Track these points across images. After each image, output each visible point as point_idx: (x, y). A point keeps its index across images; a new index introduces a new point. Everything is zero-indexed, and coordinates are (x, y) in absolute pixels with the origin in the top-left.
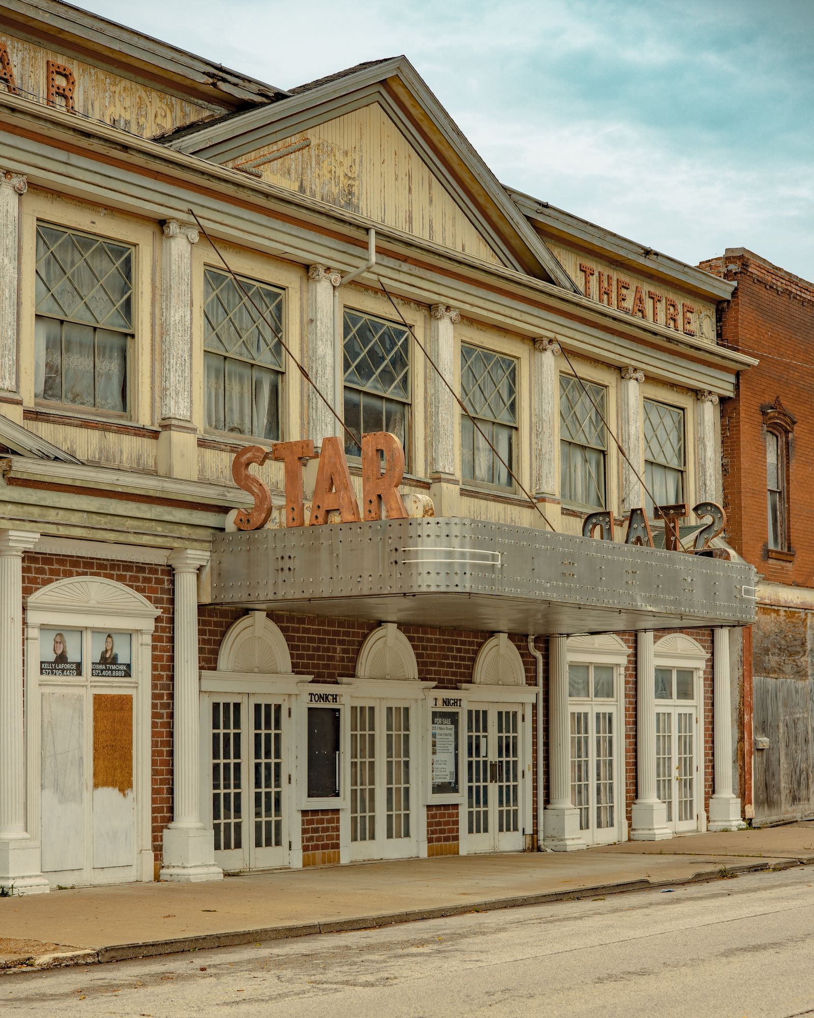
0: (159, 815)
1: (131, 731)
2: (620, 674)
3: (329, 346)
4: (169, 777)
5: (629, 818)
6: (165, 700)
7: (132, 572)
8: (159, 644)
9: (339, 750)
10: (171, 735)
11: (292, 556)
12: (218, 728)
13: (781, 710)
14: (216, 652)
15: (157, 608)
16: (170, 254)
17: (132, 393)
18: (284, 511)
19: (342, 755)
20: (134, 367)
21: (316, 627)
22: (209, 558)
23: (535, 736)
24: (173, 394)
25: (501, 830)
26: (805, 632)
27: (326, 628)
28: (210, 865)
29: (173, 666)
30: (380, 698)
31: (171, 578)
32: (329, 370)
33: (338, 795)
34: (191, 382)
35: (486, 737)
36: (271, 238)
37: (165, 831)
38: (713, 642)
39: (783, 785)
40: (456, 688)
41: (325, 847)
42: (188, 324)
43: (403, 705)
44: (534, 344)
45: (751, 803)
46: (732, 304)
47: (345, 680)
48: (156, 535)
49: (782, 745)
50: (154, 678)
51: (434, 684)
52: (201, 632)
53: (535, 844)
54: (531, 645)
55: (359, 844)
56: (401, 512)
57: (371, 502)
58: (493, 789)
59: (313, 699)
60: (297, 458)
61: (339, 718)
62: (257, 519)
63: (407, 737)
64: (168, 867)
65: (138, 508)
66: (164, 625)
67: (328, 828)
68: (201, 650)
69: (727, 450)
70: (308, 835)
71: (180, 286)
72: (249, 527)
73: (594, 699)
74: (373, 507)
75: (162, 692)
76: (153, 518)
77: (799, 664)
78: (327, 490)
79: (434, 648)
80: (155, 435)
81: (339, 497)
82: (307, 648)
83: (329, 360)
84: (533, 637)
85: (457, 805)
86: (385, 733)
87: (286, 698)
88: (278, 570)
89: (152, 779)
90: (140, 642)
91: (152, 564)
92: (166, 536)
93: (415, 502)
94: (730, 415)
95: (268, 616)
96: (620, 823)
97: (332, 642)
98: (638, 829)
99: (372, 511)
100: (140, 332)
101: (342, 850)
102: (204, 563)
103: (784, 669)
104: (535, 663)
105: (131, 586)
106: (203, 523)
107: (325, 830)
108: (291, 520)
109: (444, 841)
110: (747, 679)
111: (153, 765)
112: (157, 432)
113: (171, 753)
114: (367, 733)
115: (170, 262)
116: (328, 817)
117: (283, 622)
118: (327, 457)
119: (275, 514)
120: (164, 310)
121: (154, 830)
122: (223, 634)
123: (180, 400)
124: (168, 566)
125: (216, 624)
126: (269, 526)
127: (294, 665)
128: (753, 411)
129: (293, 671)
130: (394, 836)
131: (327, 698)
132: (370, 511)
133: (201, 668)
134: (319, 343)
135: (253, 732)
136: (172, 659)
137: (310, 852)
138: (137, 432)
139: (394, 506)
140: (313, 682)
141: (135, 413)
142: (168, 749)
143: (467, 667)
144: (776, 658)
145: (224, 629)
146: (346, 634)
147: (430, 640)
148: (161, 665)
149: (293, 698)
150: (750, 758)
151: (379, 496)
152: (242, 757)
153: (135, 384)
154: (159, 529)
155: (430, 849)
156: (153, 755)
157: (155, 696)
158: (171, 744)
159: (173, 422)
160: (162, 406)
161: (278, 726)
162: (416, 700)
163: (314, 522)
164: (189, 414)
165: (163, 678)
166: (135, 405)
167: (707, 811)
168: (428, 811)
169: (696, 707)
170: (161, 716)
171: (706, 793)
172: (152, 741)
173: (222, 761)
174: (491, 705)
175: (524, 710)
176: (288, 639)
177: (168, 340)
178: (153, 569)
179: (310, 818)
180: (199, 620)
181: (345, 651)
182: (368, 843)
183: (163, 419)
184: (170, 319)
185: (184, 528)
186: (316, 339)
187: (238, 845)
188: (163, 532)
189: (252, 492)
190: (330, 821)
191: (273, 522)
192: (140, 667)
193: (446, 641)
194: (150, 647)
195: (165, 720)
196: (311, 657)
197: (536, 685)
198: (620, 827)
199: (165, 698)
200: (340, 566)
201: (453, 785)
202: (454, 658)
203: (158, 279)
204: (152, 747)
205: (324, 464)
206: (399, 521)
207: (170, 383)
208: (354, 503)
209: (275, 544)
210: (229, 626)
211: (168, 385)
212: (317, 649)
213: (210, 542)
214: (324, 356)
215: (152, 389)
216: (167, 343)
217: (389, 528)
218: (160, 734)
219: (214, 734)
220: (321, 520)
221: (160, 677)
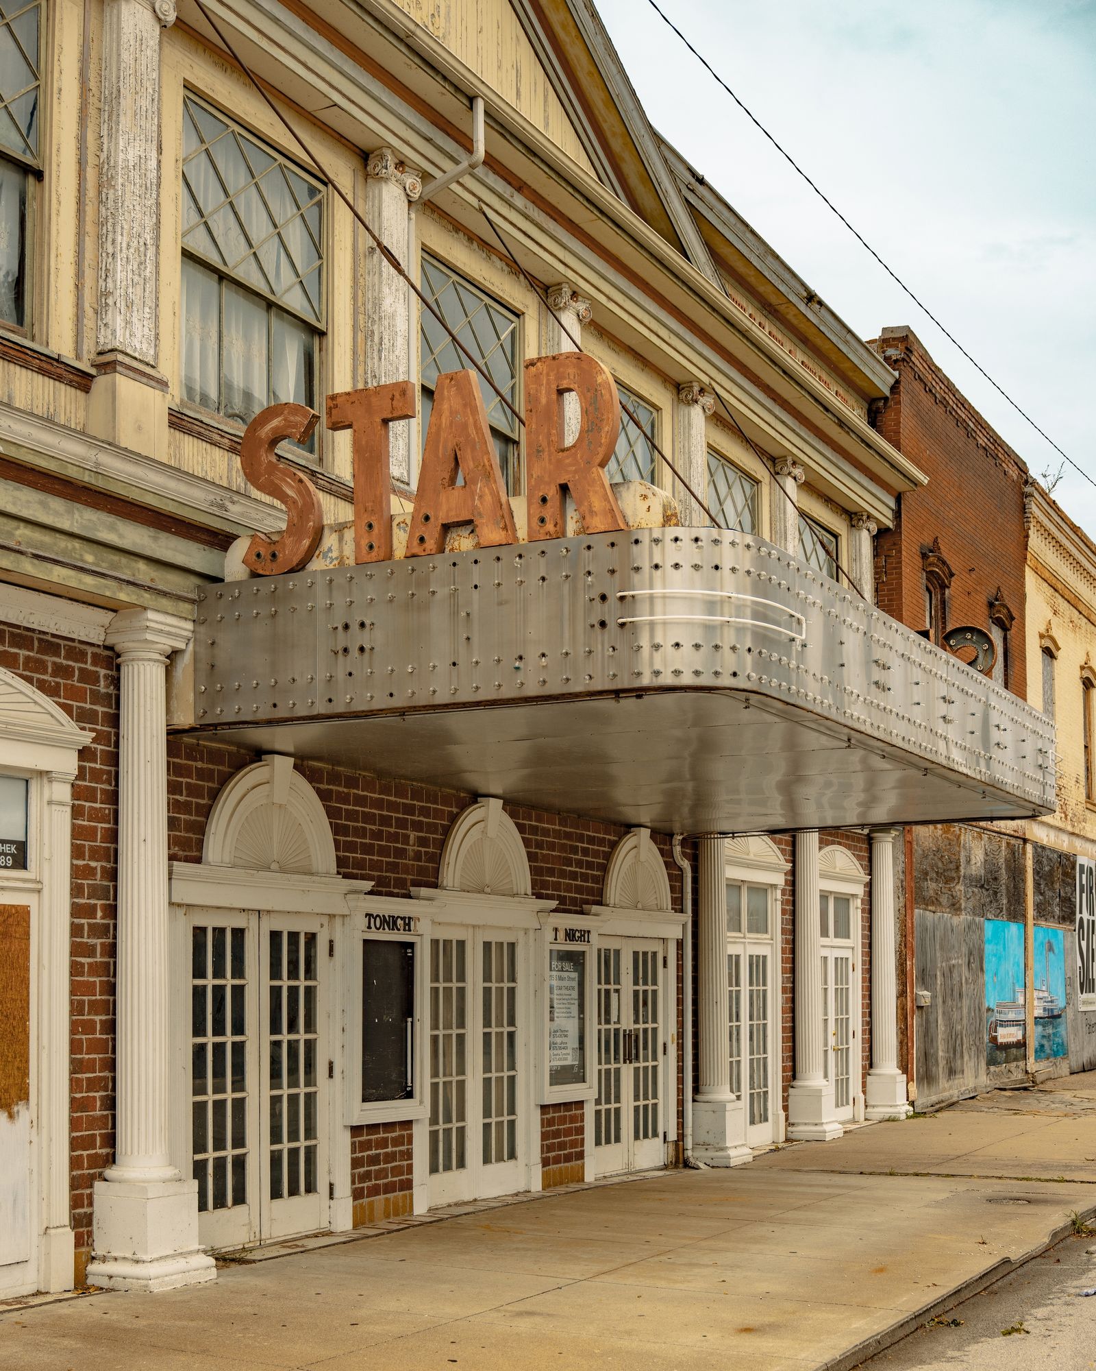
0: (85, 1153)
1: (25, 982)
2: (776, 900)
3: (402, 301)
4: (107, 1074)
5: (786, 1108)
6: (99, 919)
7: (31, 650)
8: (87, 804)
9: (412, 1016)
10: (111, 989)
11: (367, 622)
12: (203, 976)
13: (938, 954)
14: (200, 829)
15: (83, 729)
16: (119, 28)
17: (36, 291)
18: (349, 535)
19: (417, 1025)
20: (41, 238)
21: (376, 796)
22: (190, 635)
23: (680, 991)
24: (121, 304)
25: (637, 1137)
26: (959, 852)
27: (392, 798)
28: (190, 1253)
29: (116, 850)
30: (474, 927)
31: (114, 673)
32: (400, 342)
33: (410, 1095)
34: (157, 292)
35: (617, 991)
36: (309, 65)
37: (98, 1185)
38: (870, 860)
39: (940, 1053)
40: (582, 913)
41: (389, 1188)
42: (152, 175)
43: (506, 938)
44: (678, 394)
45: (913, 1080)
46: (891, 403)
47: (424, 891)
48: (82, 569)
49: (940, 1000)
50: (76, 872)
51: (554, 904)
52: (173, 788)
53: (681, 1156)
54: (678, 849)
55: (443, 1177)
56: (614, 517)
57: (544, 500)
58: (627, 1072)
59: (372, 925)
60: (379, 420)
61: (412, 958)
62: (292, 551)
63: (512, 991)
64: (104, 1259)
65: (44, 505)
66: (98, 766)
67: (394, 1153)
68: (172, 823)
69: (884, 601)
70: (362, 1170)
71: (138, 97)
72: (275, 568)
73: (748, 935)
74: (550, 511)
75: (93, 901)
76: (76, 530)
77: (954, 894)
78: (446, 482)
79: (552, 846)
80: (82, 381)
81: (473, 494)
82: (361, 833)
83: (401, 325)
84: (680, 837)
85: (582, 1102)
86: (481, 985)
87: (325, 920)
88: (336, 653)
89: (71, 1080)
90: (46, 797)
91: (73, 640)
92: (103, 575)
93: (645, 497)
94: (889, 553)
95: (296, 767)
96: (776, 1116)
97: (402, 824)
98: (798, 1124)
99: (547, 519)
100: (54, 167)
101: (417, 1191)
102: (182, 646)
103: (941, 900)
104: (681, 878)
105: (29, 680)
106: (180, 560)
107: (390, 1157)
108: (365, 549)
109: (565, 1162)
110: (909, 911)
111: (72, 1052)
112: (89, 377)
113: (111, 1027)
114: (455, 985)
115: (118, 45)
116: (394, 1135)
117: (322, 783)
118: (446, 414)
119: (330, 540)
120: (105, 140)
121: (75, 1184)
122: (215, 795)
123: (135, 320)
124: (107, 648)
125: (201, 774)
126: (316, 565)
127: (341, 862)
128: (914, 550)
129: (338, 873)
130: (493, 1160)
131: (395, 923)
132: (542, 520)
133: (172, 858)
134: (386, 290)
135: (267, 983)
136: (113, 836)
137: (365, 1201)
138: (45, 365)
139: (597, 504)
140: (371, 893)
141: (41, 330)
142: (104, 1018)
143: (596, 879)
144: (934, 885)
145: (215, 785)
146: (425, 812)
147: (546, 832)
148: (91, 847)
149: (338, 921)
150: (912, 1018)
151: (564, 489)
152: (247, 1031)
153: (41, 271)
154: (90, 558)
155: (545, 1176)
156: (73, 1031)
157: (77, 911)
158: (110, 1008)
159: (120, 357)
160: (98, 329)
161: (310, 973)
162: (526, 931)
163: (416, 550)
164: (152, 352)
165: (95, 874)
166: (42, 313)
167: (864, 1092)
168: (542, 1114)
169: (853, 948)
170: (90, 951)
171: (864, 1068)
172: (72, 1002)
173: (210, 1039)
174: (624, 941)
175: (666, 950)
176: (331, 813)
177: (111, 196)
178: (76, 649)
179: (365, 1138)
180: (168, 763)
181: (422, 842)
182: (455, 1174)
183: (100, 353)
184: (117, 155)
185: (142, 565)
186: (380, 283)
187: (240, 1198)
188: (98, 565)
189: (282, 497)
190: (397, 1141)
191: (325, 557)
192: (46, 849)
193: (568, 836)
194: (69, 810)
195: (99, 959)
196: (368, 849)
197: (682, 911)
198: (776, 1123)
199: (99, 914)
200: (475, 639)
201: (576, 1070)
202: (579, 864)
203: (92, 75)
204: (72, 1013)
205: (439, 427)
206: (610, 538)
207: (115, 282)
208: (505, 506)
209: (330, 598)
210: (225, 780)
211: (110, 285)
212: (378, 835)
213: (193, 601)
214: (393, 316)
215: (78, 287)
216: (110, 204)
217: (586, 552)
218: (89, 988)
219: (195, 988)
220: (431, 544)
221: (89, 872)
